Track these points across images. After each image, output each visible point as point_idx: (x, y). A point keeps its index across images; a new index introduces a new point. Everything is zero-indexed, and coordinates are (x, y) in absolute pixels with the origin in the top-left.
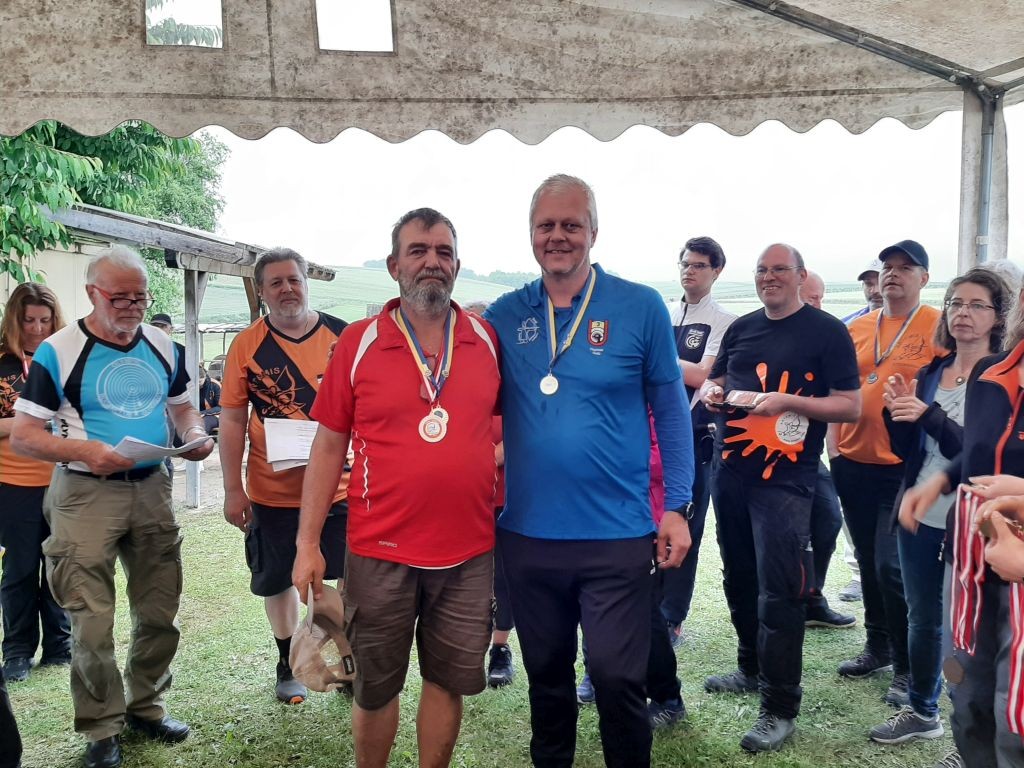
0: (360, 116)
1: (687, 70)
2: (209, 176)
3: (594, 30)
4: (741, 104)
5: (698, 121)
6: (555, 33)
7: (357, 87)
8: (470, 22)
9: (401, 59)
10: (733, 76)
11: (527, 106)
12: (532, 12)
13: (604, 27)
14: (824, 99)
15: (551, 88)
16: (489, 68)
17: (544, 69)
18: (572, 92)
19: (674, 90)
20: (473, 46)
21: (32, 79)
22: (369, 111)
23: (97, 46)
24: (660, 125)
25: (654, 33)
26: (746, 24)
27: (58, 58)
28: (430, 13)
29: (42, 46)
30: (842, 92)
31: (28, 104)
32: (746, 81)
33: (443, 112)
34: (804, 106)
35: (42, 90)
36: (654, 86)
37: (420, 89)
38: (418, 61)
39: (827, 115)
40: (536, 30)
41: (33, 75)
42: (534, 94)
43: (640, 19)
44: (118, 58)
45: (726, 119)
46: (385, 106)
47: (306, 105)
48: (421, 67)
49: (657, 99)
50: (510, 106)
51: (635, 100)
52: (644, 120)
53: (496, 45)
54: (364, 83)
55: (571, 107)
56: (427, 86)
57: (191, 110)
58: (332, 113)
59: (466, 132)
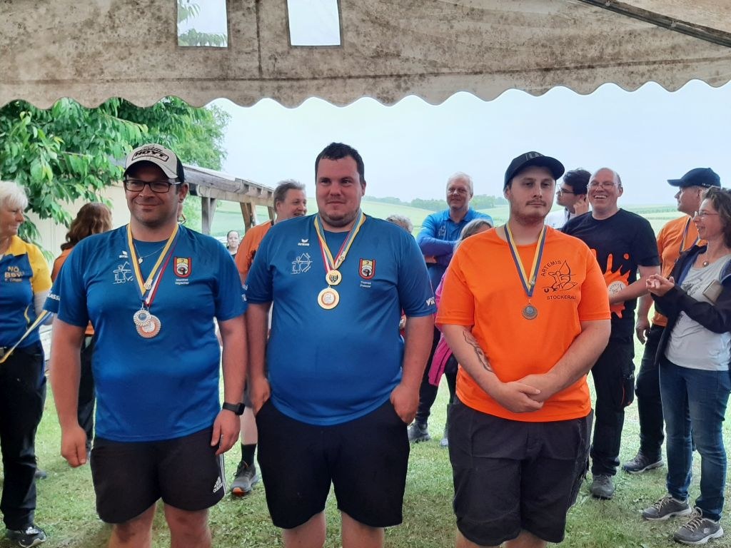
0: (318, 89)
1: (546, 49)
2: (217, 135)
3: (480, 24)
4: (586, 72)
5: (555, 85)
6: (452, 27)
7: (316, 70)
8: (393, 23)
9: (346, 50)
10: (580, 53)
11: (433, 79)
12: (436, 14)
13: (487, 22)
14: (647, 67)
15: (449, 65)
16: (406, 53)
17: (444, 52)
18: (464, 68)
19: (537, 64)
20: (395, 39)
21: (105, 71)
22: (324, 86)
23: (146, 48)
24: (527, 89)
25: (522, 25)
26: (588, 16)
27: (122, 57)
28: (365, 18)
29: (112, 49)
30: (661, 63)
31: (103, 88)
32: (589, 56)
33: (374, 84)
34: (632, 72)
35: (112, 78)
36: (522, 62)
37: (358, 70)
38: (357, 50)
39: (650, 79)
40: (438, 26)
41: (106, 68)
42: (437, 70)
43: (512, 16)
44: (160, 55)
45: (576, 83)
46: (334, 81)
47: (283, 83)
48: (359, 55)
49: (525, 71)
50: (420, 79)
51: (509, 72)
52: (515, 86)
53: (410, 38)
54: (320, 67)
55: (463, 78)
56: (363, 67)
57: (207, 88)
58: (299, 88)
59: (390, 97)
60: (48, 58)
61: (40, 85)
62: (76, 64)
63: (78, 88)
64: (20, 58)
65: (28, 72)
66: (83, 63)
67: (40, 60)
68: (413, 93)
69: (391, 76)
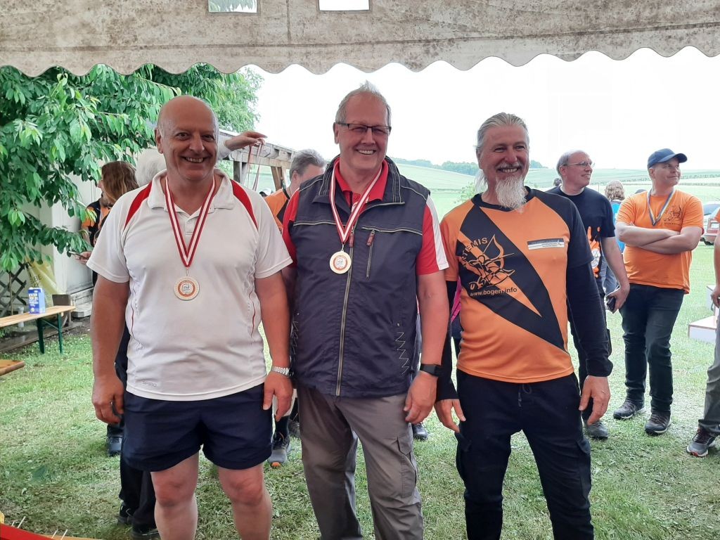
0: (346, 54)
1: (579, 13)
2: (251, 98)
4: (622, 36)
5: (588, 50)
7: (344, 35)
9: (374, 14)
10: (615, 16)
11: (462, 44)
14: (686, 31)
15: (479, 30)
16: (434, 18)
17: (474, 16)
18: (495, 32)
19: (570, 28)
20: (425, 3)
21: (139, 38)
22: (352, 51)
23: (178, 14)
24: (559, 54)
27: (154, 23)
29: (145, 16)
30: (702, 25)
31: (137, 54)
32: (625, 19)
33: (402, 50)
34: (670, 37)
35: (145, 45)
36: (555, 25)
37: (386, 35)
38: (386, 15)
39: (689, 43)
41: (139, 35)
42: (467, 35)
44: (191, 22)
45: (610, 48)
46: (362, 47)
47: (311, 49)
48: (388, 20)
49: (558, 35)
50: (449, 44)
51: (541, 36)
52: (547, 51)
53: (440, 2)
54: (349, 33)
55: (493, 43)
56: (391, 32)
57: (237, 55)
58: (327, 54)
59: (418, 63)
60: (84, 25)
61: (77, 52)
62: (111, 31)
63: (113, 55)
64: (57, 24)
65: (65, 38)
66: (117, 30)
67: (76, 27)
68: (442, 59)
69: (420, 41)
